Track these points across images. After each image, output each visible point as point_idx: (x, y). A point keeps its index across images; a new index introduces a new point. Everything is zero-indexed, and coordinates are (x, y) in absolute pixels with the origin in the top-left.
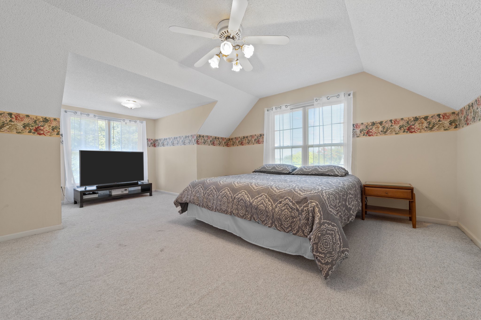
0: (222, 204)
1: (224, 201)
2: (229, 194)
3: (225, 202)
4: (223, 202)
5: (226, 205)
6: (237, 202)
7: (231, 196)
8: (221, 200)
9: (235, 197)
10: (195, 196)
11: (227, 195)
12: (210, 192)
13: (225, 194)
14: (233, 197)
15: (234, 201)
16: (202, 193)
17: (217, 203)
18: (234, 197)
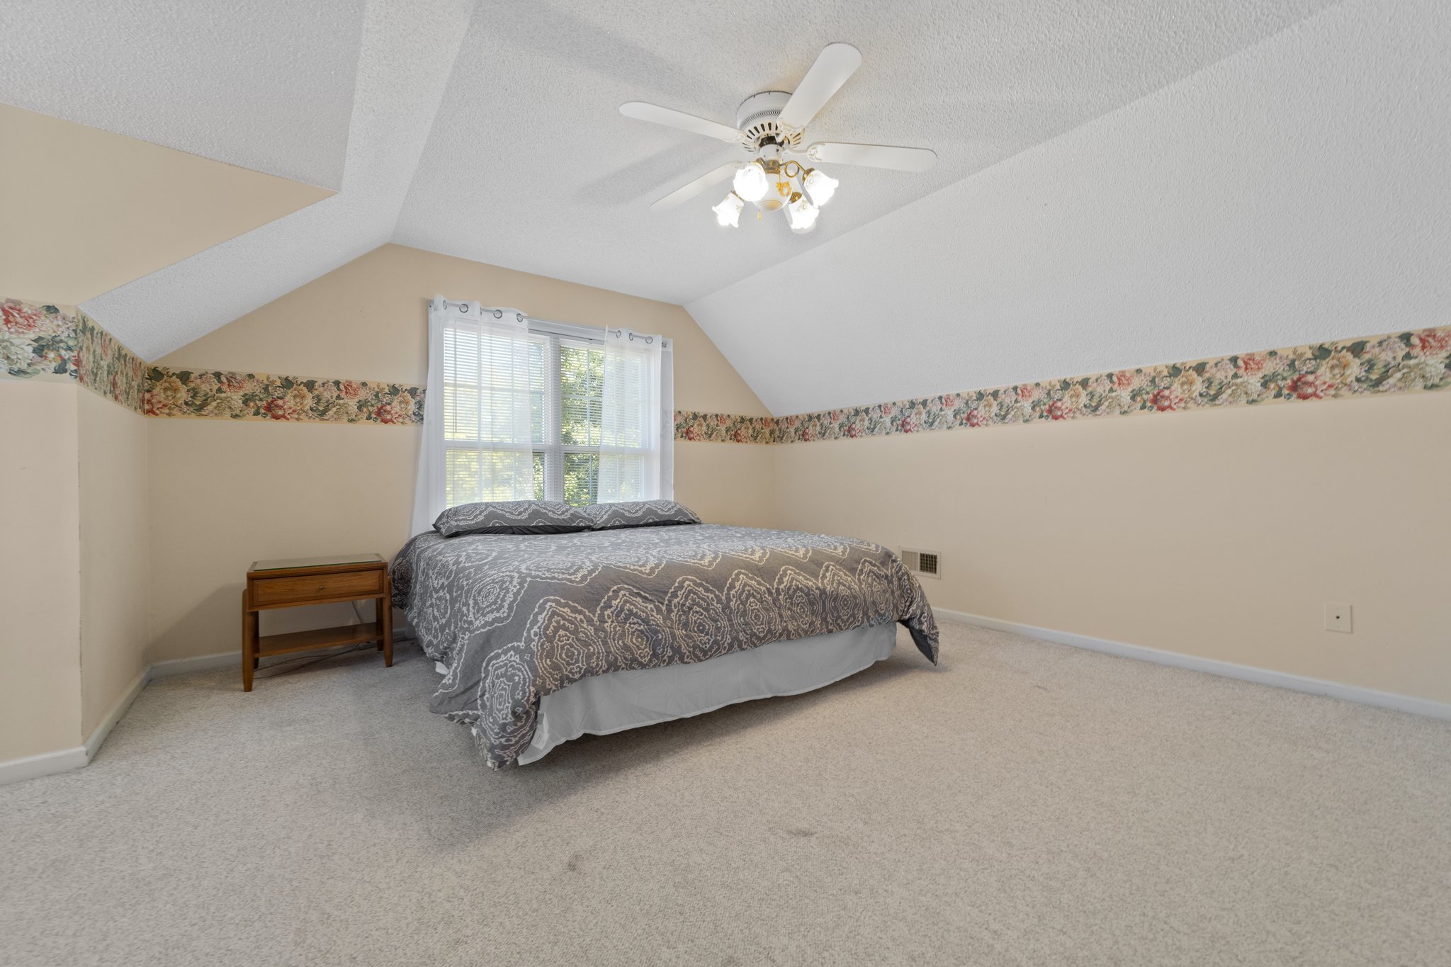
0: (753, 620)
1: (754, 609)
2: (758, 586)
3: (759, 611)
4: (752, 613)
5: (763, 619)
6: (786, 599)
7: (767, 589)
8: (745, 611)
9: (778, 589)
10: (622, 636)
11: (756, 591)
12: (686, 600)
13: (747, 588)
14: (774, 591)
15: (779, 600)
16: (654, 614)
17: (732, 625)
18: (776, 588)
